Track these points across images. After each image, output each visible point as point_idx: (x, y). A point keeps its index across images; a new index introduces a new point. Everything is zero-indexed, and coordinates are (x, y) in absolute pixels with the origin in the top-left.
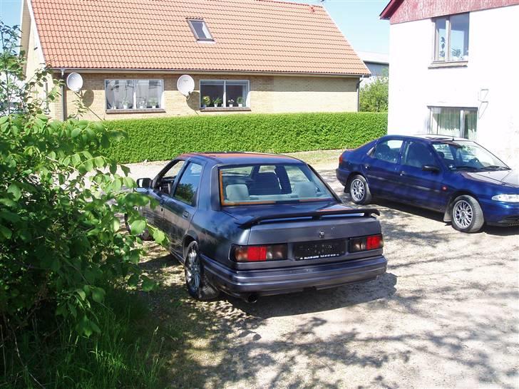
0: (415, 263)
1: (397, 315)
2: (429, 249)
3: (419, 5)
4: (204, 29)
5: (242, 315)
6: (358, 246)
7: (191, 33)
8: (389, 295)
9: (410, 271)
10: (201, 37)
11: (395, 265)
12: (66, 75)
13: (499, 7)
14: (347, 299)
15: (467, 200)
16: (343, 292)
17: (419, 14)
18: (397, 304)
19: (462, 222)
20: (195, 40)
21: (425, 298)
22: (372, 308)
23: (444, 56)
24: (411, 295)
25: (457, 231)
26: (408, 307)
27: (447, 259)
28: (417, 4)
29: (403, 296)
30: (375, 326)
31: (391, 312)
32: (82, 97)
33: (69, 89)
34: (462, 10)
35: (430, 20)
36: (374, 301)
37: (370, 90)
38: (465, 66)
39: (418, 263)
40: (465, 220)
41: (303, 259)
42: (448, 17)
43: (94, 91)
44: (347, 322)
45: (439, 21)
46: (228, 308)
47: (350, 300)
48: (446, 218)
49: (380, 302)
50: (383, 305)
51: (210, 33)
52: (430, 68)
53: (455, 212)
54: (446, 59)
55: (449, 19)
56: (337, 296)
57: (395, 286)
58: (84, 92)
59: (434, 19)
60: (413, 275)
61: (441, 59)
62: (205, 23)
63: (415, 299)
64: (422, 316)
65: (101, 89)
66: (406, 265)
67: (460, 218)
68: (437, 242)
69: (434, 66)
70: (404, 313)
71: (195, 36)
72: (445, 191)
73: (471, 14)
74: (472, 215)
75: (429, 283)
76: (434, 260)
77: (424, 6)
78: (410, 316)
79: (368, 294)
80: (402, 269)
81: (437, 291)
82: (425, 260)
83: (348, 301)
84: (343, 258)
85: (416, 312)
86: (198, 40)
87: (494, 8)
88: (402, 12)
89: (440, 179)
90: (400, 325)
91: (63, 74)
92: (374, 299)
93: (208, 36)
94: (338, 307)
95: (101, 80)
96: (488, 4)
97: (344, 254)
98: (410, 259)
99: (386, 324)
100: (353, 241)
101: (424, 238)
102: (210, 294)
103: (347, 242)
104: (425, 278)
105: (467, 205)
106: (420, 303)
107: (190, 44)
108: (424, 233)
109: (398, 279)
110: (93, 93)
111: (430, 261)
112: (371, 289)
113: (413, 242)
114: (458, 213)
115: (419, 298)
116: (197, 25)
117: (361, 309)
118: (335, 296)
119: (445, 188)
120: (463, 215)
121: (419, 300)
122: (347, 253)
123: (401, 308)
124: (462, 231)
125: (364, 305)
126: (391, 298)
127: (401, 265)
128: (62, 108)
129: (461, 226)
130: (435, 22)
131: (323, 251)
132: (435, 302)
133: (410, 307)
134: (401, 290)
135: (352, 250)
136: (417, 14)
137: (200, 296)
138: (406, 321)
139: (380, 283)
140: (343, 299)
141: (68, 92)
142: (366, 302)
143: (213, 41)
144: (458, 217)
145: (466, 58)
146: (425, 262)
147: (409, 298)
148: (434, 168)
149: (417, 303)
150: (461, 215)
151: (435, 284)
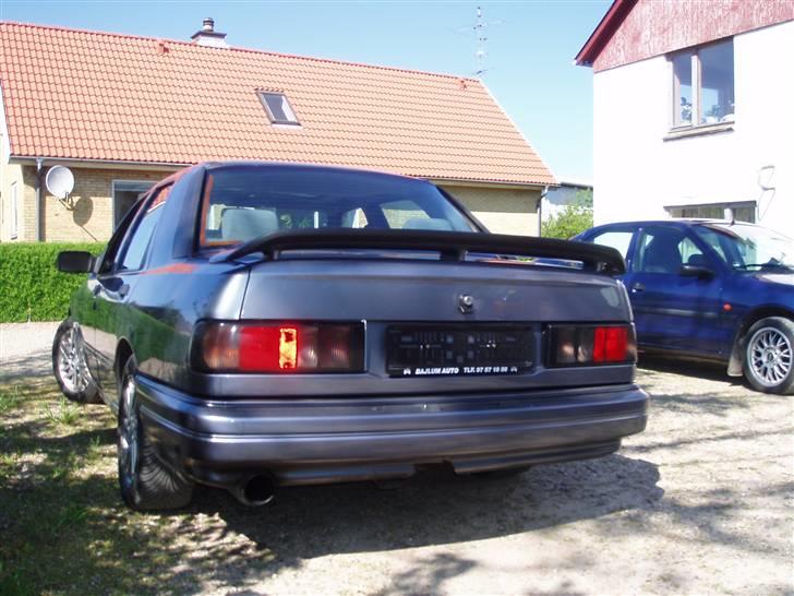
0: (690, 442)
1: (682, 547)
2: (711, 420)
3: (643, 36)
4: (285, 107)
5: (245, 547)
6: (568, 350)
7: (262, 111)
8: (649, 502)
9: (684, 455)
10: (280, 118)
11: (645, 445)
12: (45, 169)
13: (788, 21)
14: (539, 513)
15: (778, 325)
16: (529, 497)
17: (643, 49)
18: (674, 522)
19: (769, 373)
20: (269, 123)
21: (745, 506)
22: (608, 531)
23: (690, 118)
24: (704, 501)
25: (758, 394)
26: (705, 527)
27: (758, 434)
28: (640, 34)
29: (684, 502)
30: (627, 576)
31: (664, 541)
32: (73, 209)
33: (51, 195)
34: (720, 33)
35: (663, 58)
36: (612, 516)
37: (558, 224)
38: (730, 130)
39: (698, 441)
40: (776, 369)
41: (413, 375)
42: (695, 49)
43: (92, 198)
44: (543, 567)
45: (678, 57)
46: (211, 530)
47: (549, 512)
48: (733, 369)
49: (629, 517)
50: (637, 525)
51: (295, 113)
52: (666, 140)
53: (751, 355)
54: (695, 122)
55: (696, 53)
56: (513, 505)
57: (658, 484)
58: (76, 199)
59: (670, 56)
60: (695, 462)
61: (686, 123)
62: (286, 97)
63: (719, 509)
64: (754, 549)
65: (105, 195)
66: (673, 446)
67: (765, 365)
68: (726, 408)
69: (673, 135)
70: (703, 542)
71: (268, 117)
72: (728, 312)
73: (735, 39)
74: (791, 356)
75: (741, 478)
76: (733, 436)
77: (653, 35)
78: (718, 548)
79: (594, 500)
80: (664, 452)
81: (768, 491)
82: (712, 437)
83: (544, 517)
84: (528, 381)
85: (730, 540)
86: (274, 123)
87: (775, 24)
88: (615, 51)
89: (714, 291)
90: (700, 573)
91: (39, 168)
92: (611, 512)
93: (291, 118)
94: (517, 529)
95: (106, 180)
96: (767, 18)
97: (530, 369)
98: (676, 436)
99: (658, 571)
100: (554, 334)
101: (694, 402)
102: (163, 493)
103: (538, 335)
104: (726, 466)
105: (779, 336)
106: (737, 519)
107: (260, 128)
108: (690, 395)
109: (661, 470)
110: (91, 202)
111: (723, 438)
112: (599, 491)
113: (674, 409)
114: (758, 354)
115: (729, 506)
116: (273, 101)
117: (580, 534)
118: (508, 505)
119: (727, 307)
120: (770, 358)
121: (729, 512)
122: (540, 369)
123: (688, 531)
124: (769, 391)
125: (588, 524)
126: (656, 509)
127: (661, 446)
128: (37, 227)
129: (766, 381)
130: (672, 60)
131: (471, 354)
132: (776, 516)
133: (711, 529)
134: (677, 491)
135: (552, 358)
136: (640, 50)
137: (138, 499)
138: (712, 562)
139: (619, 477)
140: (527, 511)
141: (48, 198)
142: (593, 517)
143: (299, 125)
144: (759, 364)
145: (729, 118)
146: (715, 440)
147: (702, 508)
148: (701, 268)
149: (728, 518)
150: (764, 359)
151: (757, 478)
